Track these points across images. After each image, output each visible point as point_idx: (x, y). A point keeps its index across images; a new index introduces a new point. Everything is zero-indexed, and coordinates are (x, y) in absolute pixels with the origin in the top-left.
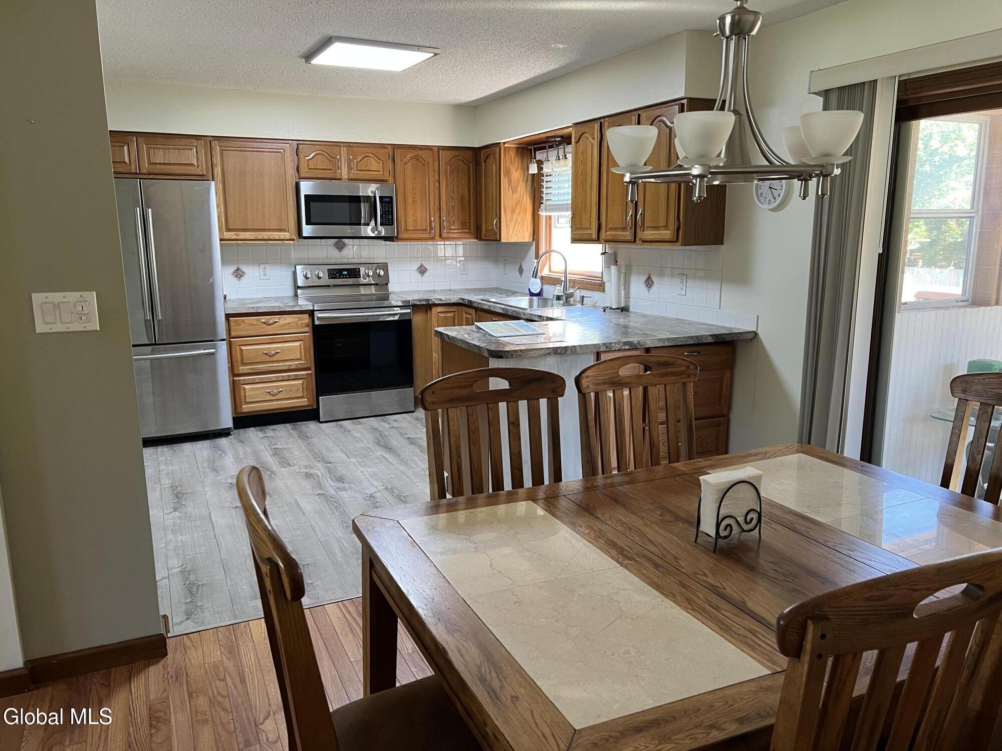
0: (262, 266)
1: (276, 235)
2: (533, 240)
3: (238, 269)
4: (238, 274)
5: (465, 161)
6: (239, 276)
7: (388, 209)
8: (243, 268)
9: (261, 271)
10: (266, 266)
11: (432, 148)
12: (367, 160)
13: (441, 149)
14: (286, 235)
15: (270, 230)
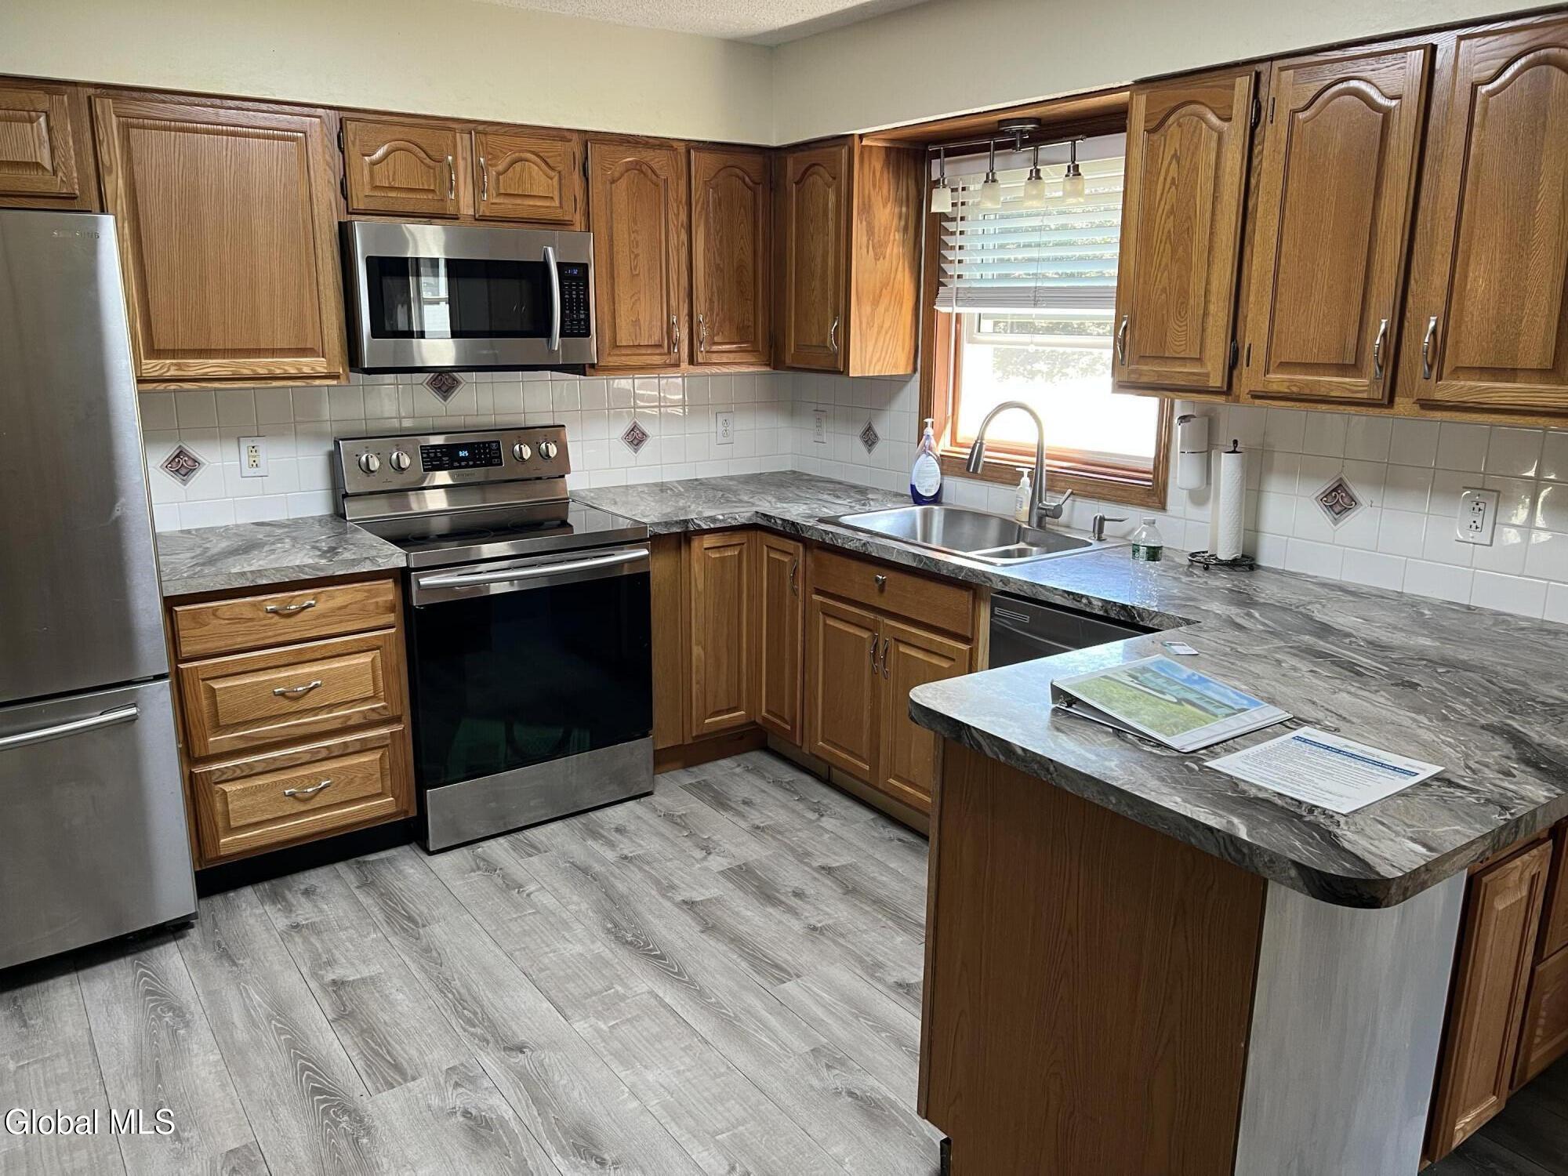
0: (246, 444)
1: (289, 364)
2: (915, 370)
3: (181, 453)
4: (182, 466)
5: (747, 179)
6: (183, 471)
7: (578, 295)
8: (195, 450)
9: (245, 457)
10: (257, 442)
11: (675, 144)
12: (523, 170)
13: (697, 149)
14: (319, 364)
15: (274, 352)
